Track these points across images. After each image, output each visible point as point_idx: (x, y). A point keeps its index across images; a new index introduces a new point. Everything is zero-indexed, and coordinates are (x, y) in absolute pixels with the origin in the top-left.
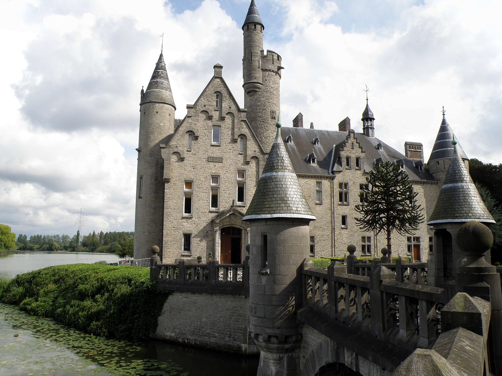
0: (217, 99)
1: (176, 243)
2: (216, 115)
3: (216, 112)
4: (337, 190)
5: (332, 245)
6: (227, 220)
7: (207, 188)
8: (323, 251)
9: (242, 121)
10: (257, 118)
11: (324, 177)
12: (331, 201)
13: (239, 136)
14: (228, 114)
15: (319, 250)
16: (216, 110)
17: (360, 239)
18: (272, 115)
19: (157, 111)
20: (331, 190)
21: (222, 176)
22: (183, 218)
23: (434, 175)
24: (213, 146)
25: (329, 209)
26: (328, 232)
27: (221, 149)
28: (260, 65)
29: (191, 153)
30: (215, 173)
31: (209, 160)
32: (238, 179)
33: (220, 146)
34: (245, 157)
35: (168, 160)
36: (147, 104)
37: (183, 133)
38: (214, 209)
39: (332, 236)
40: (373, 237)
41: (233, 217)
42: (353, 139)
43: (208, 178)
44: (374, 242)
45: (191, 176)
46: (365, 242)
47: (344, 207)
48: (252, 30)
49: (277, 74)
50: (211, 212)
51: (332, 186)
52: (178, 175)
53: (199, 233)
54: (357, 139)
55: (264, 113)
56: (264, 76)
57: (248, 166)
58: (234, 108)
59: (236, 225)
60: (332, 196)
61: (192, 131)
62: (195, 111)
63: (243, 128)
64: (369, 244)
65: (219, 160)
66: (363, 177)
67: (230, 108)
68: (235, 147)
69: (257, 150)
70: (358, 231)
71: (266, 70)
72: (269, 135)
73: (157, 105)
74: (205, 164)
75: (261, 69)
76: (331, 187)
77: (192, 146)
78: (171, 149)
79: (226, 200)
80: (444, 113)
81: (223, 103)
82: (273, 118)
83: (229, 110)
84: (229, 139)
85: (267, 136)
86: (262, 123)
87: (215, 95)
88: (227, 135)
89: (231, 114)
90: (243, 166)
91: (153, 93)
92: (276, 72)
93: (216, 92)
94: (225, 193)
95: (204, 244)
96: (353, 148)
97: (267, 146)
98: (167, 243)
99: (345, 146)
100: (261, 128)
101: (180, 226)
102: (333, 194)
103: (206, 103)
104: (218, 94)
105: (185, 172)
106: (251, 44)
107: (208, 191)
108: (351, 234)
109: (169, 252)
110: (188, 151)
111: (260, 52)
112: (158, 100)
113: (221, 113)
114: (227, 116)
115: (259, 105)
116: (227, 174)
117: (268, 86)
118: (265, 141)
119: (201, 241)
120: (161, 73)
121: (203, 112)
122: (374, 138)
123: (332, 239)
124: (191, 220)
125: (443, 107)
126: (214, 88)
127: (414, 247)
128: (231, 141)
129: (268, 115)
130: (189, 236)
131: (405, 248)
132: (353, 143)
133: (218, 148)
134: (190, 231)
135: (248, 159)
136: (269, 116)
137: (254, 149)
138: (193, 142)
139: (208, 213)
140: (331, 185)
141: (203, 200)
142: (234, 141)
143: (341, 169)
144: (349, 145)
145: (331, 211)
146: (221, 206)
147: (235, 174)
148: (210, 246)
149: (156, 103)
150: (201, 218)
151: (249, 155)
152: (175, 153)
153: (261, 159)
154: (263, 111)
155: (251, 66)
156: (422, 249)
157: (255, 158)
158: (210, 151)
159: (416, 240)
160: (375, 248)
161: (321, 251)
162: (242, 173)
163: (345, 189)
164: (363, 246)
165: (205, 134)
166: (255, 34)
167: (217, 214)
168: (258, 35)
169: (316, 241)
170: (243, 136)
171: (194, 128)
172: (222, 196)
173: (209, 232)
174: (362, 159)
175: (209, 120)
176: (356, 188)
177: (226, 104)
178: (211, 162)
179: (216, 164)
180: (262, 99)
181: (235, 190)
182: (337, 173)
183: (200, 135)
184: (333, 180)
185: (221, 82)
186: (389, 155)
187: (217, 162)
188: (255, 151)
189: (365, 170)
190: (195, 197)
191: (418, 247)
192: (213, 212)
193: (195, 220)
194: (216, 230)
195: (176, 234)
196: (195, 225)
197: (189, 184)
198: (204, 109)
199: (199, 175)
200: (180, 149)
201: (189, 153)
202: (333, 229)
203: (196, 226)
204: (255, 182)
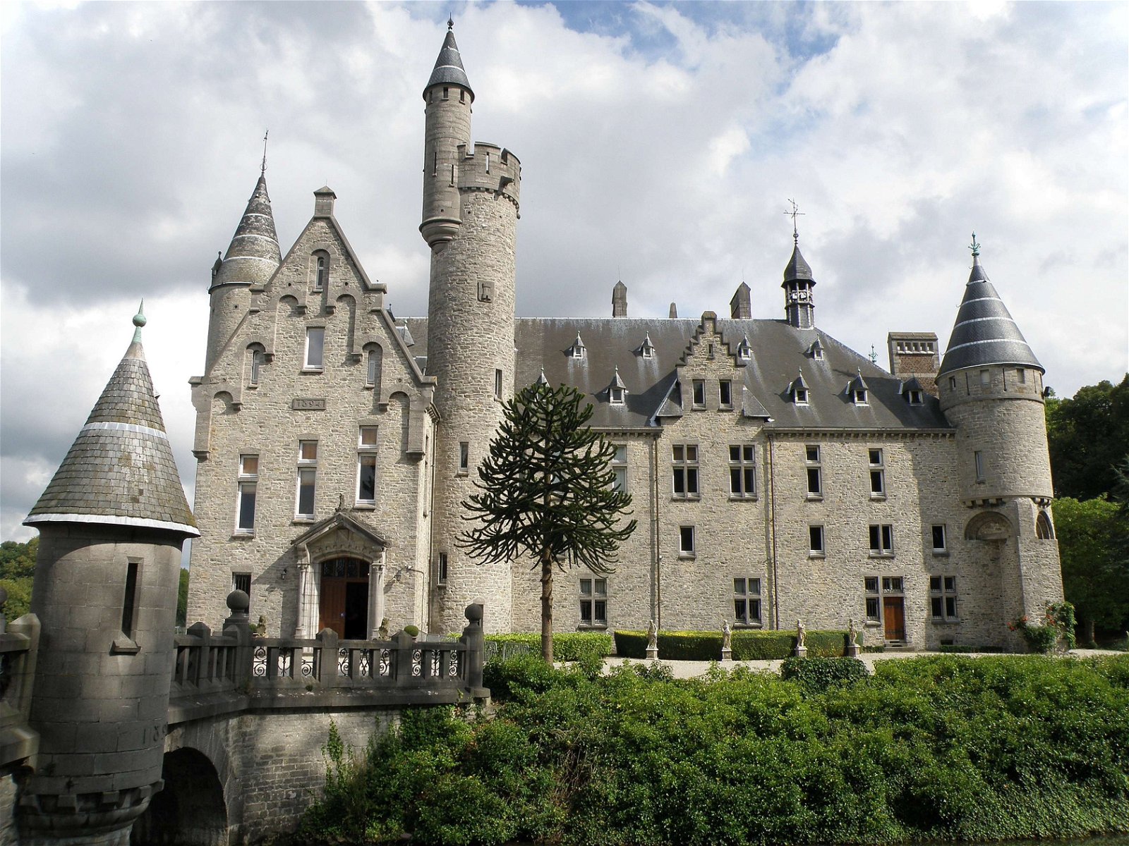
0: (321, 268)
1: (216, 596)
2: (313, 304)
3: (316, 296)
4: (667, 461)
5: (652, 600)
6: (330, 541)
7: (288, 469)
8: (629, 615)
9: (373, 311)
10: (446, 302)
11: (632, 434)
12: (651, 490)
13: (365, 347)
14: (341, 298)
15: (619, 613)
16: (316, 292)
17: (730, 585)
18: (481, 293)
19: (235, 303)
20: (651, 463)
21: (323, 441)
22: (234, 538)
23: (947, 413)
24: (305, 373)
25: (646, 512)
26: (645, 570)
27: (324, 379)
28: (456, 180)
29: (256, 393)
30: (309, 434)
31: (296, 407)
32: (360, 445)
33: (320, 373)
34: (378, 394)
35: (204, 411)
36: (218, 290)
37: (238, 349)
38: (304, 517)
39: (653, 578)
40: (766, 580)
41: (342, 535)
42: (711, 336)
43: (293, 446)
44: (770, 591)
45: (253, 443)
46: (743, 592)
47: (687, 505)
48: (437, 102)
49: (502, 196)
50: (295, 524)
51: (654, 455)
52: (227, 442)
53: (267, 572)
54: (724, 335)
55: (462, 290)
56: (464, 204)
57: (385, 415)
58: (354, 284)
59: (353, 553)
60: (653, 480)
61: (259, 344)
62: (267, 299)
63: (373, 328)
64: (755, 597)
65: (318, 405)
66: (740, 429)
67: (346, 284)
68: (355, 372)
69: (406, 377)
70: (725, 565)
71: (470, 190)
72: (472, 339)
73: (237, 290)
74: (287, 415)
75: (459, 188)
76: (651, 458)
77: (259, 376)
78: (213, 386)
79: (330, 495)
80: (975, 250)
81: (330, 275)
82: (483, 299)
83: (344, 289)
84: (343, 355)
85: (467, 344)
86: (456, 313)
87: (316, 258)
88: (338, 346)
89: (348, 298)
90: (372, 417)
91: (231, 264)
92: (495, 191)
93: (316, 252)
94: (328, 479)
95: (277, 597)
96: (711, 359)
97: (466, 367)
98: (197, 595)
99: (691, 355)
100: (453, 326)
101: (226, 557)
102: (657, 475)
103: (293, 278)
104: (322, 256)
105: (242, 435)
106: (435, 134)
107: (290, 475)
108: (704, 573)
109: (200, 615)
110: (250, 388)
111: (456, 150)
112: (237, 280)
113: (325, 299)
114: (339, 305)
115: (451, 272)
116: (336, 437)
117: (473, 227)
118: (463, 355)
119: (271, 590)
120: (253, 219)
121: (286, 300)
122: (812, 328)
123: (653, 585)
124: (250, 543)
125: (974, 236)
126: (312, 243)
127: (885, 604)
128: (347, 360)
129: (471, 294)
130: (246, 579)
131: (858, 607)
132: (711, 346)
133: (317, 377)
134: (247, 567)
135: (384, 399)
136: (473, 294)
137: (399, 374)
138: (261, 368)
139: (290, 525)
140: (651, 453)
141: (278, 496)
142: (354, 360)
143: (677, 410)
144: (700, 351)
145: (652, 516)
146: (320, 510)
147: (353, 435)
148: (291, 603)
149: (234, 287)
150: (273, 539)
151: (386, 389)
152: (221, 394)
153: (414, 398)
154: (461, 285)
155: (434, 184)
156: (909, 608)
157: (399, 395)
158: (298, 386)
159: (891, 586)
160: (771, 608)
161: (623, 616)
162: (370, 432)
163: (689, 462)
164: (737, 602)
165: (288, 347)
166: (444, 110)
167: (308, 528)
168: (453, 112)
169: (610, 591)
170: (373, 348)
171: (262, 336)
172: (321, 487)
173: (289, 569)
174: (736, 382)
175: (299, 317)
176: (721, 457)
177: (336, 278)
178: (299, 410)
179: (310, 414)
180: (459, 257)
181: (351, 471)
182: (668, 421)
183: (276, 351)
184: (655, 439)
185: (329, 228)
186: (836, 370)
187: (314, 410)
188: (400, 380)
189: (743, 410)
190: (262, 490)
191: (897, 605)
192: (301, 524)
193: (259, 541)
194: (302, 564)
195: (217, 574)
196: (259, 555)
197: (250, 461)
198: (289, 292)
199: (273, 441)
200: (231, 386)
201: (252, 392)
202: (656, 562)
203: (262, 556)
204: (399, 453)
